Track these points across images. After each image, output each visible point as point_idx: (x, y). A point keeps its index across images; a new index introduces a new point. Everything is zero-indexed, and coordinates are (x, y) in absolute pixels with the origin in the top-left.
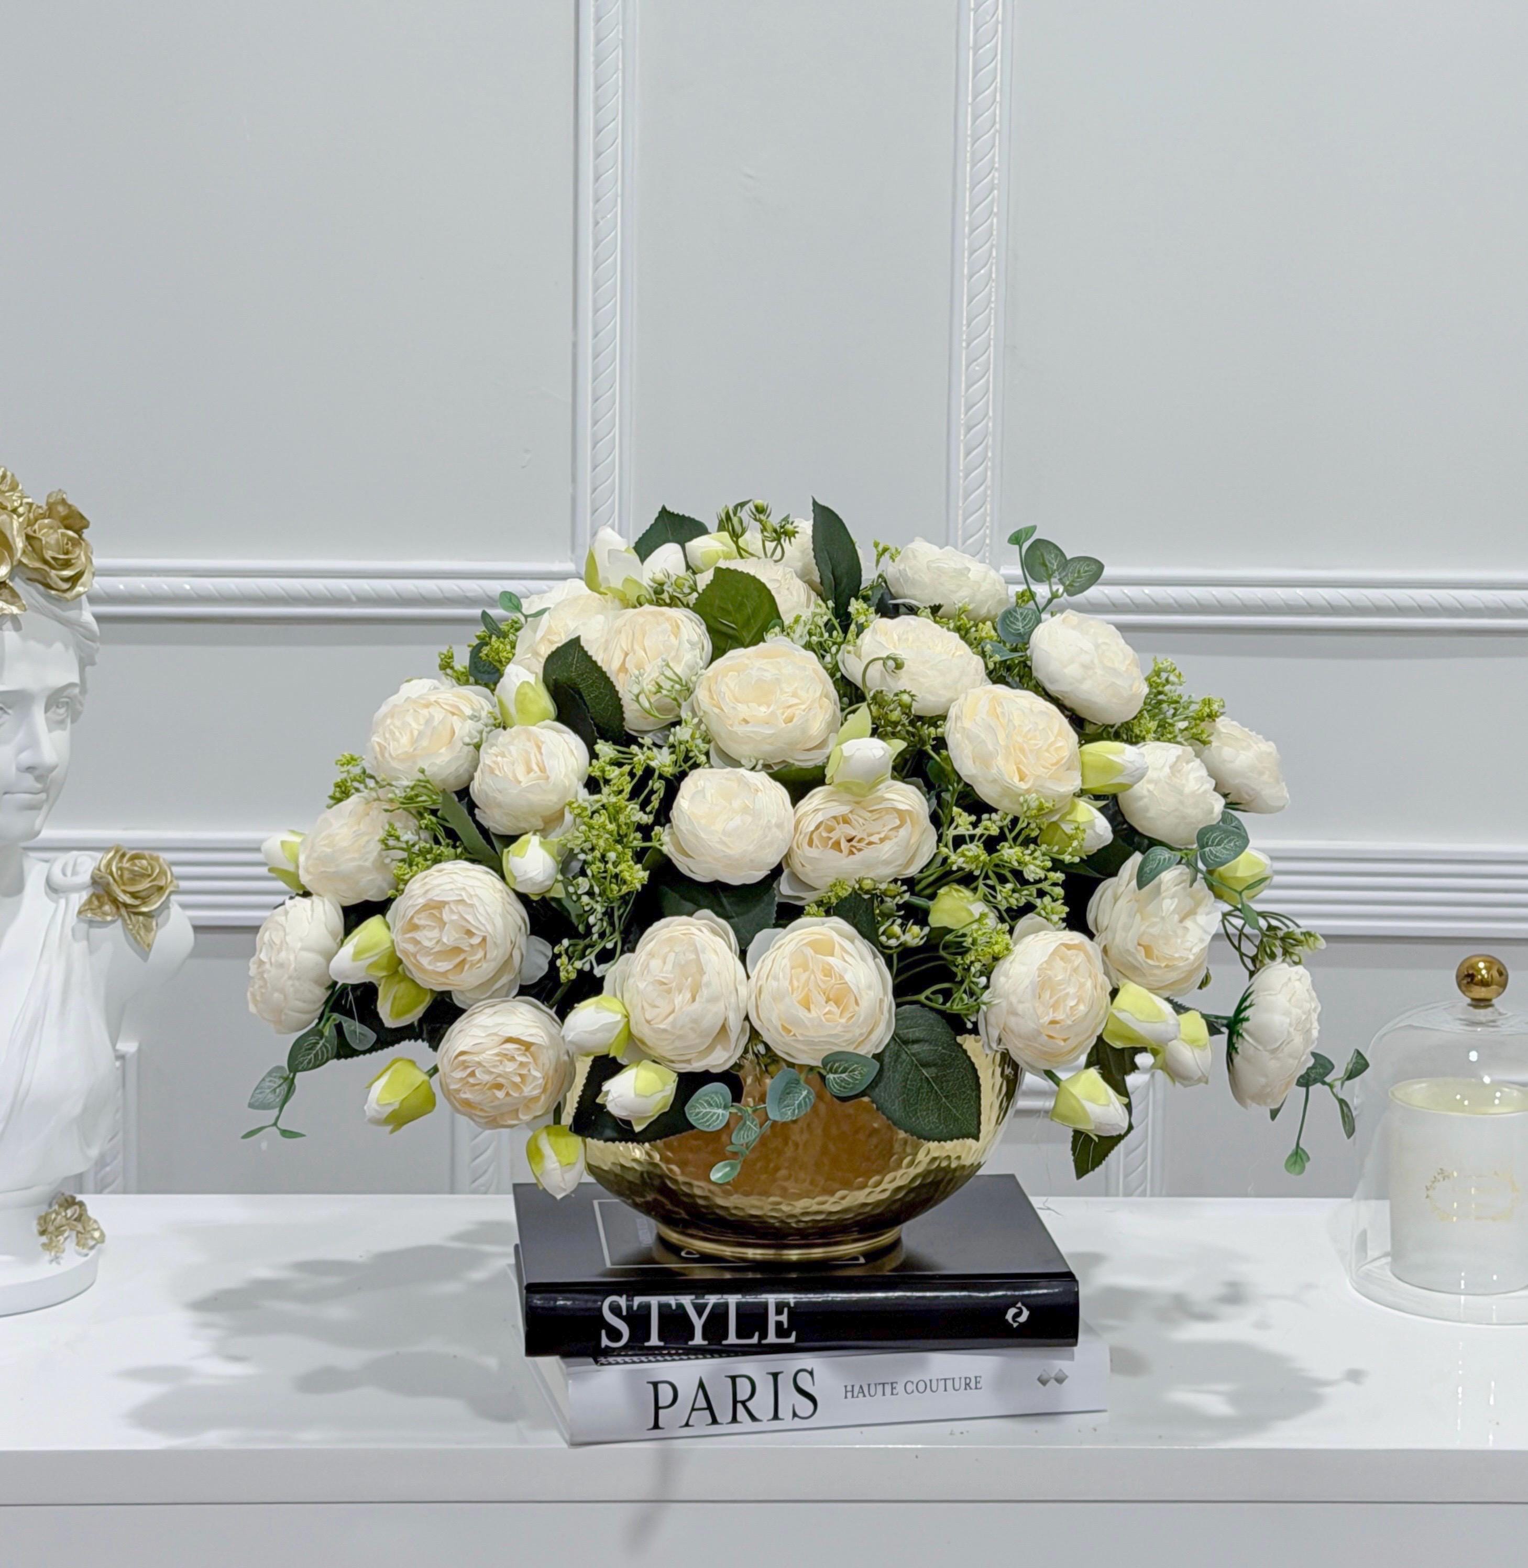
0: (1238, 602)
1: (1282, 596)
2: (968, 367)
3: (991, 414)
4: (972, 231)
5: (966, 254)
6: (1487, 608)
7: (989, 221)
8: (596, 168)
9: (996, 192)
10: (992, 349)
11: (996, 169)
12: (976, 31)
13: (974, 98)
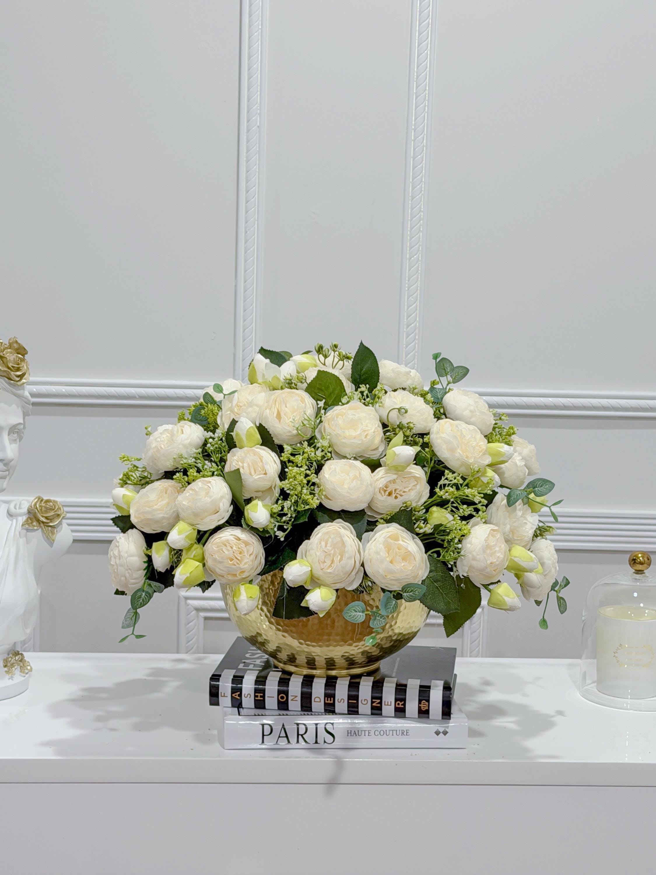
0: (524, 404)
1: (543, 401)
2: (408, 299)
3: (418, 319)
4: (411, 239)
5: (408, 249)
6: (632, 408)
7: (419, 234)
8: (246, 207)
9: (422, 221)
10: (419, 291)
11: (422, 211)
12: (414, 150)
13: (413, 180)
